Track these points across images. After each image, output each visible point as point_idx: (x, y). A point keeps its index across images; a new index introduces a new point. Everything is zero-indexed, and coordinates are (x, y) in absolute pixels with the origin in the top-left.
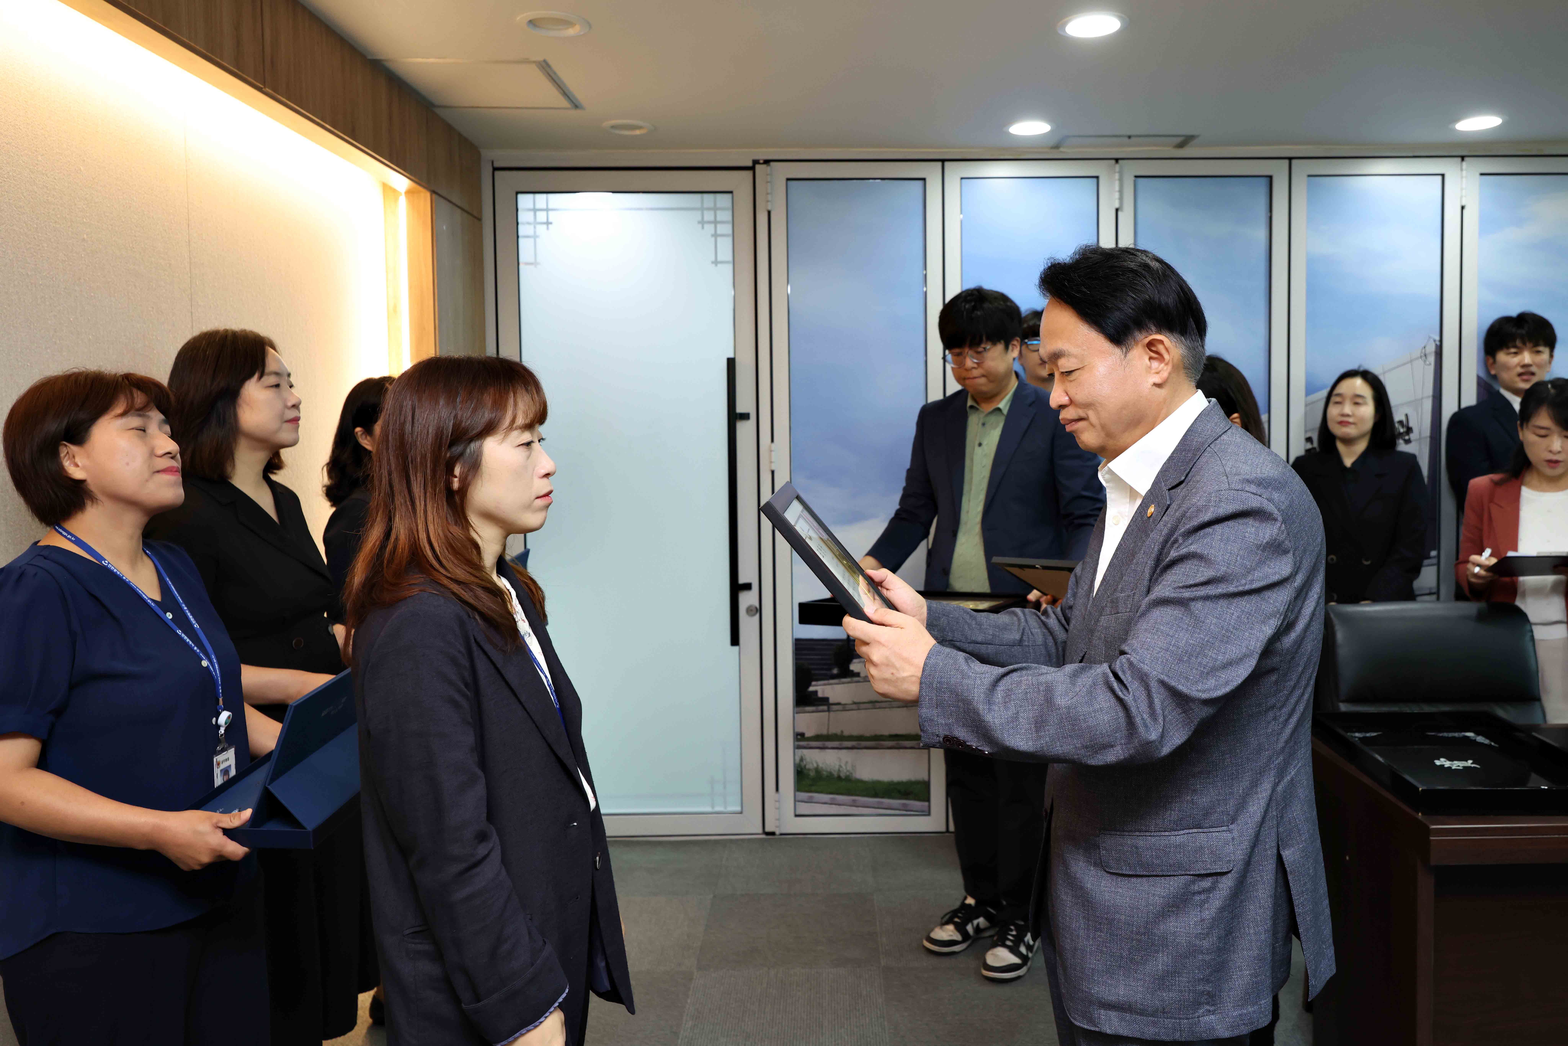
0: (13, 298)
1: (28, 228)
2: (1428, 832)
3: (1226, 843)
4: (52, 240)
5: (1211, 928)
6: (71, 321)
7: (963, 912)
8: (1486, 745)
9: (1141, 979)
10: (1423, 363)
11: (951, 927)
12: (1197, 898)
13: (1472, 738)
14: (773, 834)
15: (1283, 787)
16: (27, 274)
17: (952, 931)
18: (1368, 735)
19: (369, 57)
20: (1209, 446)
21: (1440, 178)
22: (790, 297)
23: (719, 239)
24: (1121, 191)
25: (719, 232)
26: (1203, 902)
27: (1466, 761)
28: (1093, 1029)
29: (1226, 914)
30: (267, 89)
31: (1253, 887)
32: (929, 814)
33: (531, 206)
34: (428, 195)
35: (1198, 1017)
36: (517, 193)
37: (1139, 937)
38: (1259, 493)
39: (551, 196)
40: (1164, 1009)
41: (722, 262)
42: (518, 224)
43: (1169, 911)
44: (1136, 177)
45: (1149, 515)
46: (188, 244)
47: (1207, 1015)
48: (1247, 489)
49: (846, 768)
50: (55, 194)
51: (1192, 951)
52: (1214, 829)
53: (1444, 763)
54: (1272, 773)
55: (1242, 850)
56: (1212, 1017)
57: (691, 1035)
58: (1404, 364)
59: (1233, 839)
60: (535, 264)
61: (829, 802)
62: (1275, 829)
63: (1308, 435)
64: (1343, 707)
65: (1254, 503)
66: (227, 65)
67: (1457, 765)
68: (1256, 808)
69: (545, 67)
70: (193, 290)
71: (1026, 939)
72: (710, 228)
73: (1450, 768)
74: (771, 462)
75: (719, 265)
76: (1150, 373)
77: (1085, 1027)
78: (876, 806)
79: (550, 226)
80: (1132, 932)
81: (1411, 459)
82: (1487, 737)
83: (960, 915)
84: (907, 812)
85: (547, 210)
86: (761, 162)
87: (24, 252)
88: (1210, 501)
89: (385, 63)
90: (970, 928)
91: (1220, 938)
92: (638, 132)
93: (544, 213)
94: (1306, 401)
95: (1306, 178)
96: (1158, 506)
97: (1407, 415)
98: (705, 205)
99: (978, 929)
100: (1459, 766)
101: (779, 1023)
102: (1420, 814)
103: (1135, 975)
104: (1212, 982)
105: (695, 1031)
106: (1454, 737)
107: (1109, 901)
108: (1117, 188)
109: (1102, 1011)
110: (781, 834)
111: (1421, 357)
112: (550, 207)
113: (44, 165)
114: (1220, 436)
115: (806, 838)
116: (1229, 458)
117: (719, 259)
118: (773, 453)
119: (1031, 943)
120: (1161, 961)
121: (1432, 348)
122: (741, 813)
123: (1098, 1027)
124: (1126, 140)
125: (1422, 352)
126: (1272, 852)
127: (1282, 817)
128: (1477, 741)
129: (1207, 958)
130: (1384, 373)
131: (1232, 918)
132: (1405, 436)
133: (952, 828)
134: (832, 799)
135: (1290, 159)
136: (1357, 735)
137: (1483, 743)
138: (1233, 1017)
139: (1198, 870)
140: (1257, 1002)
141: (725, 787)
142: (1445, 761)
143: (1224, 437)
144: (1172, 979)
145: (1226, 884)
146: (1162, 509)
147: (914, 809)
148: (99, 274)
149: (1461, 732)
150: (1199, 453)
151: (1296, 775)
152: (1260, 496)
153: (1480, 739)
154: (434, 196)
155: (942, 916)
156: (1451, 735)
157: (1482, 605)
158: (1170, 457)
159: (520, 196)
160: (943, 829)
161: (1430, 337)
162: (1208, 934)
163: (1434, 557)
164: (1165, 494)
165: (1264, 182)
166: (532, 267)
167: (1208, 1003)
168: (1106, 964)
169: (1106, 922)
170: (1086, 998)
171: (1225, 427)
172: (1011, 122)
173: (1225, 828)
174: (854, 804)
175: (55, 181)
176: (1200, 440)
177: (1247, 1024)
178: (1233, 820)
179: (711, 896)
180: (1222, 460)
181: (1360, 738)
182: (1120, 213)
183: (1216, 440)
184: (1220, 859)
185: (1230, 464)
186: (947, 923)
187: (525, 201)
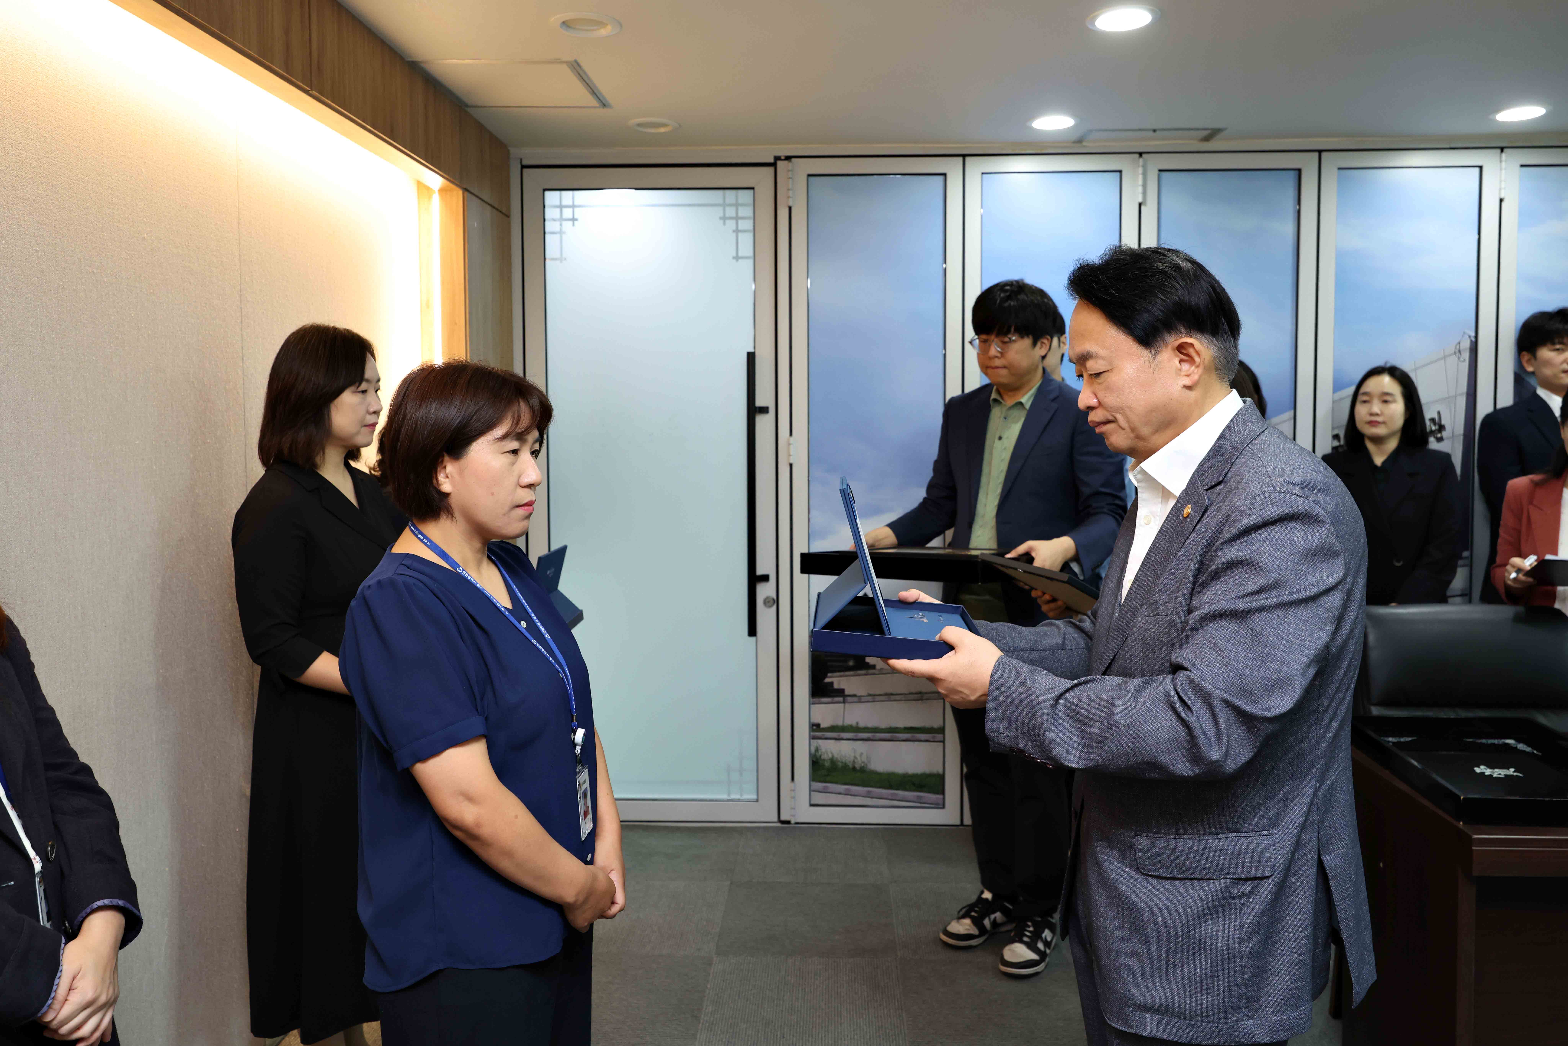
0: (80, 295)
1: (94, 228)
2: (1470, 841)
3: (1267, 847)
4: (116, 239)
5: (1251, 932)
6: (132, 317)
7: (980, 906)
8: (1528, 753)
9: (1178, 982)
10: (1457, 359)
11: (967, 921)
12: (1237, 902)
13: (1513, 746)
14: (788, 822)
15: (1323, 792)
16: (93, 272)
17: (969, 925)
18: (1402, 740)
19: (407, 60)
20: (1247, 446)
21: (1477, 170)
22: (809, 291)
23: (740, 234)
24: (1145, 186)
25: (740, 228)
26: (1244, 906)
27: (1508, 769)
28: (1128, 1030)
29: (1266, 919)
30: (313, 92)
31: (1293, 892)
32: (943, 807)
33: (558, 203)
34: (460, 192)
35: (1237, 1021)
36: (544, 190)
37: (1176, 940)
38: (1305, 495)
39: (578, 193)
40: (1202, 1013)
41: (742, 258)
42: (544, 220)
43: (1207, 914)
44: (1160, 171)
45: (1185, 515)
46: (238, 242)
47: (1246, 1020)
48: (1293, 491)
49: (861, 760)
50: (119, 194)
51: (1232, 956)
52: (1254, 834)
53: (1485, 771)
54: (1314, 777)
55: (1283, 855)
56: (1251, 1022)
57: (712, 1019)
58: (1436, 361)
59: (1274, 843)
60: (561, 259)
61: (844, 793)
62: (1316, 834)
63: (1336, 432)
64: (1375, 711)
65: (1301, 505)
66: (277, 69)
67: (1498, 773)
68: (1297, 813)
69: (576, 67)
70: (242, 286)
71: (1043, 935)
72: (731, 224)
73: (1491, 776)
74: (790, 455)
75: (740, 260)
76: (1180, 375)
77: (1121, 1028)
78: (890, 797)
79: (576, 222)
80: (1169, 934)
81: (1445, 458)
82: (1528, 745)
83: (976, 909)
84: (922, 804)
85: (573, 206)
86: (783, 158)
87: (90, 251)
88: (1254, 504)
89: (423, 65)
90: (987, 922)
91: (1260, 942)
92: (662, 130)
93: (570, 210)
94: (1333, 399)
95: (1336, 170)
96: (1195, 506)
97: (1439, 413)
98: (728, 201)
99: (994, 924)
100: (1500, 774)
101: (798, 1011)
102: (1461, 823)
103: (1172, 978)
104: (1251, 986)
105: (716, 1016)
106: (1494, 744)
107: (1146, 903)
108: (1140, 182)
109: (1138, 1013)
110: (797, 823)
111: (1455, 353)
112: (576, 203)
113: (109, 167)
114: (1258, 435)
115: (822, 827)
116: (1269, 458)
117: (740, 254)
118: (791, 446)
119: (1049, 939)
120: (1200, 965)
121: (1466, 344)
122: (757, 801)
123: (1133, 1029)
124: (1151, 133)
125: (1456, 348)
126: (1312, 857)
127: (1323, 822)
128: (1518, 748)
129: (1247, 962)
130: (1416, 370)
131: (1272, 923)
132: (1437, 434)
133: (968, 820)
134: (847, 789)
135: (1320, 152)
136: (1391, 739)
137: (1525, 751)
138: (1272, 1022)
139: (1238, 874)
140: (1297, 1008)
141: (741, 774)
142: (1486, 769)
143: (1262, 436)
144: (1210, 983)
145: (1267, 889)
146: (1200, 509)
147: (929, 802)
148: (158, 272)
149: (1501, 739)
150: (1237, 453)
151: (1336, 779)
152: (1306, 498)
153: (1521, 746)
154: (466, 193)
155: (959, 909)
156: (1490, 741)
157: (1520, 609)
158: (1206, 457)
159: (547, 193)
160: (958, 822)
161: (1464, 333)
162: (1247, 939)
163: (1466, 558)
164: (1203, 494)
165: (1293, 174)
166: (558, 262)
167: (1246, 1008)
168: (1142, 966)
169: (1142, 924)
170: (1121, 999)
171: (1262, 427)
172: (1033, 117)
173: (1265, 833)
174: (869, 795)
175: (119, 182)
176: (1237, 439)
177: (1287, 1030)
178: (1274, 825)
179: (729, 883)
180: (1263, 460)
181: (1394, 743)
182: (1143, 207)
183: (1254, 439)
184: (1261, 863)
185: (1272, 464)
186: (963, 917)
187: (551, 197)
